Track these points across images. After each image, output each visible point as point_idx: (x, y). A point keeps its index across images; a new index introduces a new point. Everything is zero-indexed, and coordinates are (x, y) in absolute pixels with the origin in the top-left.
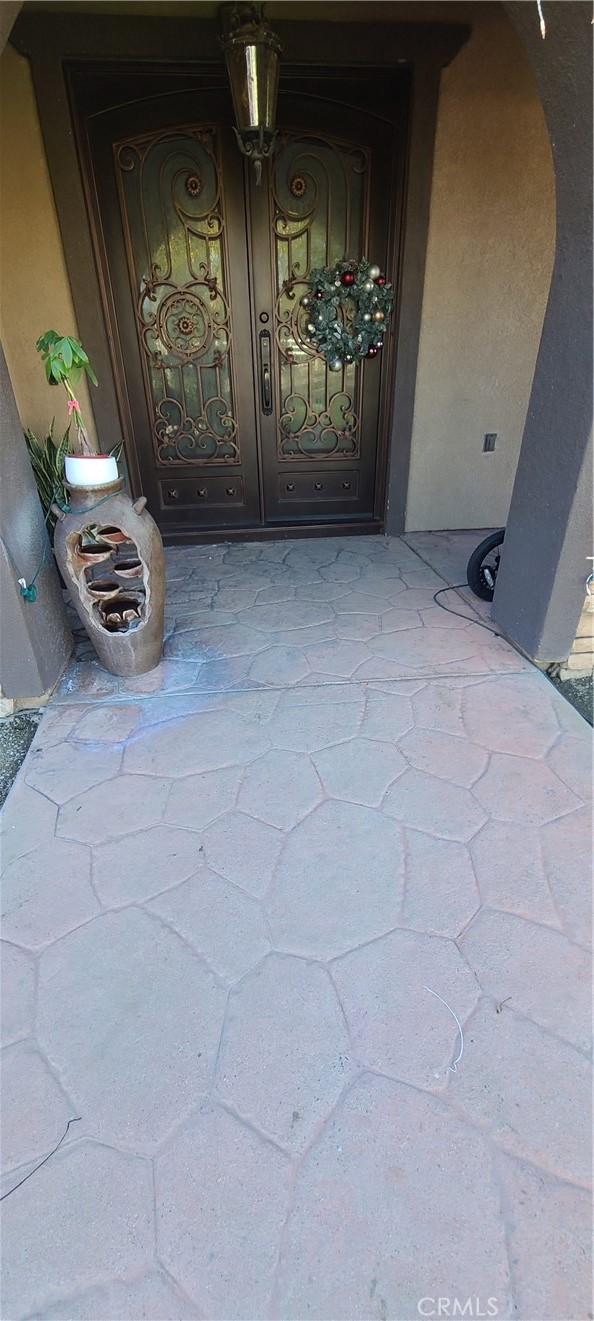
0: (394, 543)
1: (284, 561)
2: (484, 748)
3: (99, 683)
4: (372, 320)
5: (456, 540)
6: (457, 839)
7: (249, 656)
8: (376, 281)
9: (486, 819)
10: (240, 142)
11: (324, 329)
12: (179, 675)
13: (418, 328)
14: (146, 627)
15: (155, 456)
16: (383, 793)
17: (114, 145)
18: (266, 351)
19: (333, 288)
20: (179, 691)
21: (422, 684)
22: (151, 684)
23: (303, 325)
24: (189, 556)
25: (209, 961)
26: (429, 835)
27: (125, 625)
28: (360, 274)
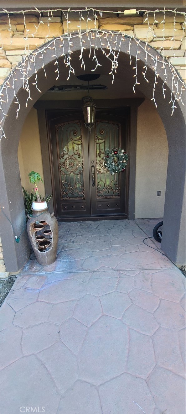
0: (131, 222)
1: (97, 227)
2: (158, 297)
3: (36, 268)
4: (123, 162)
5: (151, 221)
6: (148, 335)
7: (83, 260)
8: (123, 153)
9: (158, 326)
10: (86, 126)
11: (110, 165)
12: (60, 265)
13: (135, 164)
14: (51, 250)
15: (61, 197)
16: (123, 314)
17: (56, 126)
18: (93, 170)
19: (112, 155)
20: (60, 271)
21: (138, 272)
22: (51, 268)
23: (103, 164)
24: (69, 225)
25: (56, 381)
26: (138, 332)
27: (45, 249)
28: (119, 152)
